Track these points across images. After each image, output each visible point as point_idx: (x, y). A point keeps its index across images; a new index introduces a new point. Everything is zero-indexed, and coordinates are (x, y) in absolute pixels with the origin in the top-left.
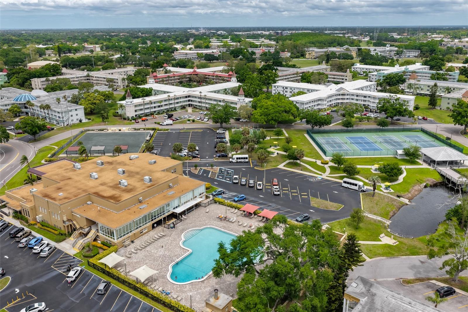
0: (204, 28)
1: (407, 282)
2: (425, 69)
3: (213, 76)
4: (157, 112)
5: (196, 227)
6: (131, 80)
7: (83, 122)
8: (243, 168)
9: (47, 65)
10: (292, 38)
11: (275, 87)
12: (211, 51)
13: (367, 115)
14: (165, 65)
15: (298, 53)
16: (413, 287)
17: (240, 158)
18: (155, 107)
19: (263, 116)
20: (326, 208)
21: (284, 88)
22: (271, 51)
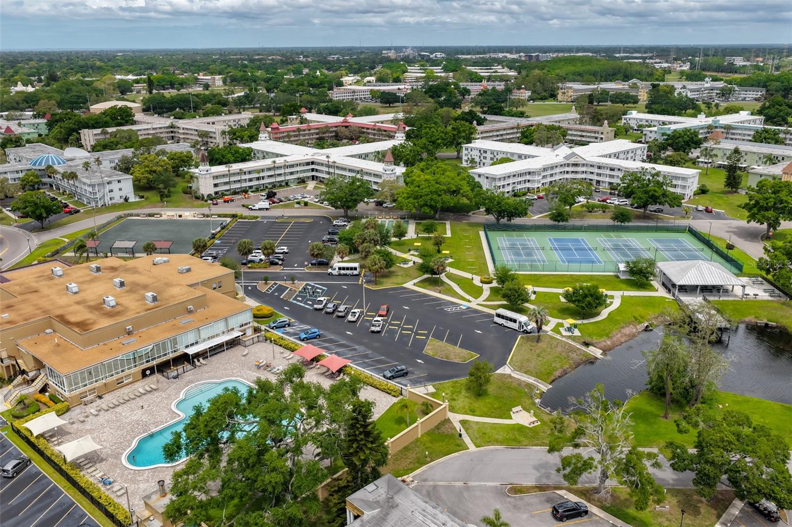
0: (413, 48)
1: (517, 490)
2: (754, 121)
3: (374, 130)
4: (254, 188)
5: (212, 378)
6: (235, 134)
7: (130, 201)
8: (344, 284)
9: (112, 108)
10: (545, 66)
11: (467, 149)
12: (397, 87)
13: (608, 201)
14: (303, 110)
15: (545, 91)
16: (521, 498)
17: (344, 269)
18: (251, 180)
19: (411, 200)
20: (447, 357)
21: (482, 152)
22: (498, 88)
